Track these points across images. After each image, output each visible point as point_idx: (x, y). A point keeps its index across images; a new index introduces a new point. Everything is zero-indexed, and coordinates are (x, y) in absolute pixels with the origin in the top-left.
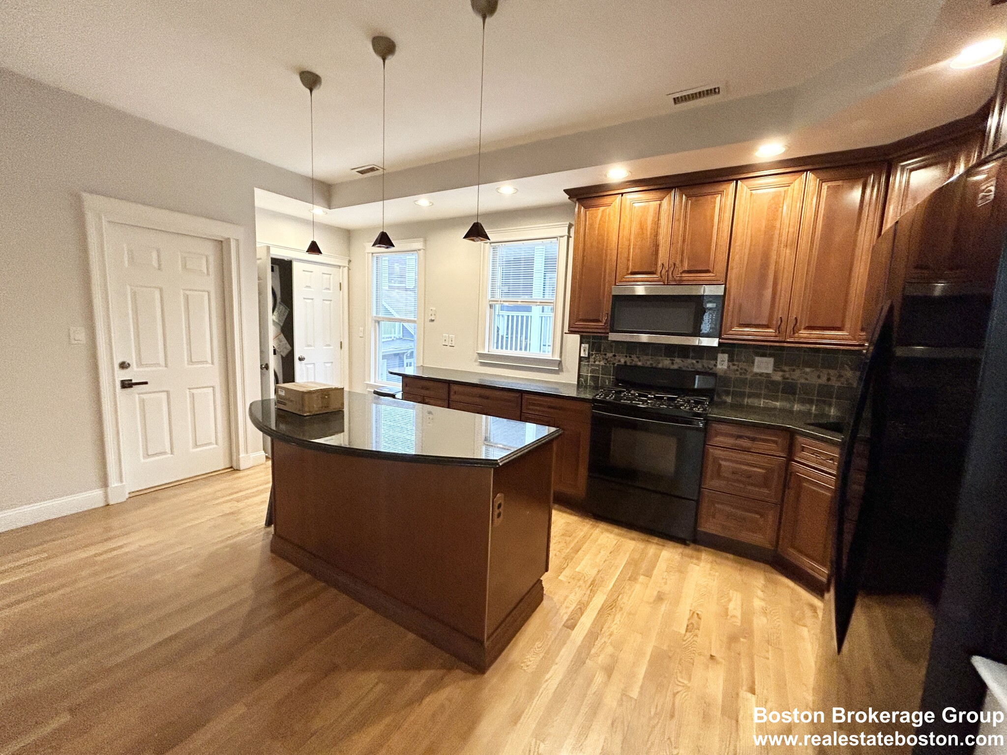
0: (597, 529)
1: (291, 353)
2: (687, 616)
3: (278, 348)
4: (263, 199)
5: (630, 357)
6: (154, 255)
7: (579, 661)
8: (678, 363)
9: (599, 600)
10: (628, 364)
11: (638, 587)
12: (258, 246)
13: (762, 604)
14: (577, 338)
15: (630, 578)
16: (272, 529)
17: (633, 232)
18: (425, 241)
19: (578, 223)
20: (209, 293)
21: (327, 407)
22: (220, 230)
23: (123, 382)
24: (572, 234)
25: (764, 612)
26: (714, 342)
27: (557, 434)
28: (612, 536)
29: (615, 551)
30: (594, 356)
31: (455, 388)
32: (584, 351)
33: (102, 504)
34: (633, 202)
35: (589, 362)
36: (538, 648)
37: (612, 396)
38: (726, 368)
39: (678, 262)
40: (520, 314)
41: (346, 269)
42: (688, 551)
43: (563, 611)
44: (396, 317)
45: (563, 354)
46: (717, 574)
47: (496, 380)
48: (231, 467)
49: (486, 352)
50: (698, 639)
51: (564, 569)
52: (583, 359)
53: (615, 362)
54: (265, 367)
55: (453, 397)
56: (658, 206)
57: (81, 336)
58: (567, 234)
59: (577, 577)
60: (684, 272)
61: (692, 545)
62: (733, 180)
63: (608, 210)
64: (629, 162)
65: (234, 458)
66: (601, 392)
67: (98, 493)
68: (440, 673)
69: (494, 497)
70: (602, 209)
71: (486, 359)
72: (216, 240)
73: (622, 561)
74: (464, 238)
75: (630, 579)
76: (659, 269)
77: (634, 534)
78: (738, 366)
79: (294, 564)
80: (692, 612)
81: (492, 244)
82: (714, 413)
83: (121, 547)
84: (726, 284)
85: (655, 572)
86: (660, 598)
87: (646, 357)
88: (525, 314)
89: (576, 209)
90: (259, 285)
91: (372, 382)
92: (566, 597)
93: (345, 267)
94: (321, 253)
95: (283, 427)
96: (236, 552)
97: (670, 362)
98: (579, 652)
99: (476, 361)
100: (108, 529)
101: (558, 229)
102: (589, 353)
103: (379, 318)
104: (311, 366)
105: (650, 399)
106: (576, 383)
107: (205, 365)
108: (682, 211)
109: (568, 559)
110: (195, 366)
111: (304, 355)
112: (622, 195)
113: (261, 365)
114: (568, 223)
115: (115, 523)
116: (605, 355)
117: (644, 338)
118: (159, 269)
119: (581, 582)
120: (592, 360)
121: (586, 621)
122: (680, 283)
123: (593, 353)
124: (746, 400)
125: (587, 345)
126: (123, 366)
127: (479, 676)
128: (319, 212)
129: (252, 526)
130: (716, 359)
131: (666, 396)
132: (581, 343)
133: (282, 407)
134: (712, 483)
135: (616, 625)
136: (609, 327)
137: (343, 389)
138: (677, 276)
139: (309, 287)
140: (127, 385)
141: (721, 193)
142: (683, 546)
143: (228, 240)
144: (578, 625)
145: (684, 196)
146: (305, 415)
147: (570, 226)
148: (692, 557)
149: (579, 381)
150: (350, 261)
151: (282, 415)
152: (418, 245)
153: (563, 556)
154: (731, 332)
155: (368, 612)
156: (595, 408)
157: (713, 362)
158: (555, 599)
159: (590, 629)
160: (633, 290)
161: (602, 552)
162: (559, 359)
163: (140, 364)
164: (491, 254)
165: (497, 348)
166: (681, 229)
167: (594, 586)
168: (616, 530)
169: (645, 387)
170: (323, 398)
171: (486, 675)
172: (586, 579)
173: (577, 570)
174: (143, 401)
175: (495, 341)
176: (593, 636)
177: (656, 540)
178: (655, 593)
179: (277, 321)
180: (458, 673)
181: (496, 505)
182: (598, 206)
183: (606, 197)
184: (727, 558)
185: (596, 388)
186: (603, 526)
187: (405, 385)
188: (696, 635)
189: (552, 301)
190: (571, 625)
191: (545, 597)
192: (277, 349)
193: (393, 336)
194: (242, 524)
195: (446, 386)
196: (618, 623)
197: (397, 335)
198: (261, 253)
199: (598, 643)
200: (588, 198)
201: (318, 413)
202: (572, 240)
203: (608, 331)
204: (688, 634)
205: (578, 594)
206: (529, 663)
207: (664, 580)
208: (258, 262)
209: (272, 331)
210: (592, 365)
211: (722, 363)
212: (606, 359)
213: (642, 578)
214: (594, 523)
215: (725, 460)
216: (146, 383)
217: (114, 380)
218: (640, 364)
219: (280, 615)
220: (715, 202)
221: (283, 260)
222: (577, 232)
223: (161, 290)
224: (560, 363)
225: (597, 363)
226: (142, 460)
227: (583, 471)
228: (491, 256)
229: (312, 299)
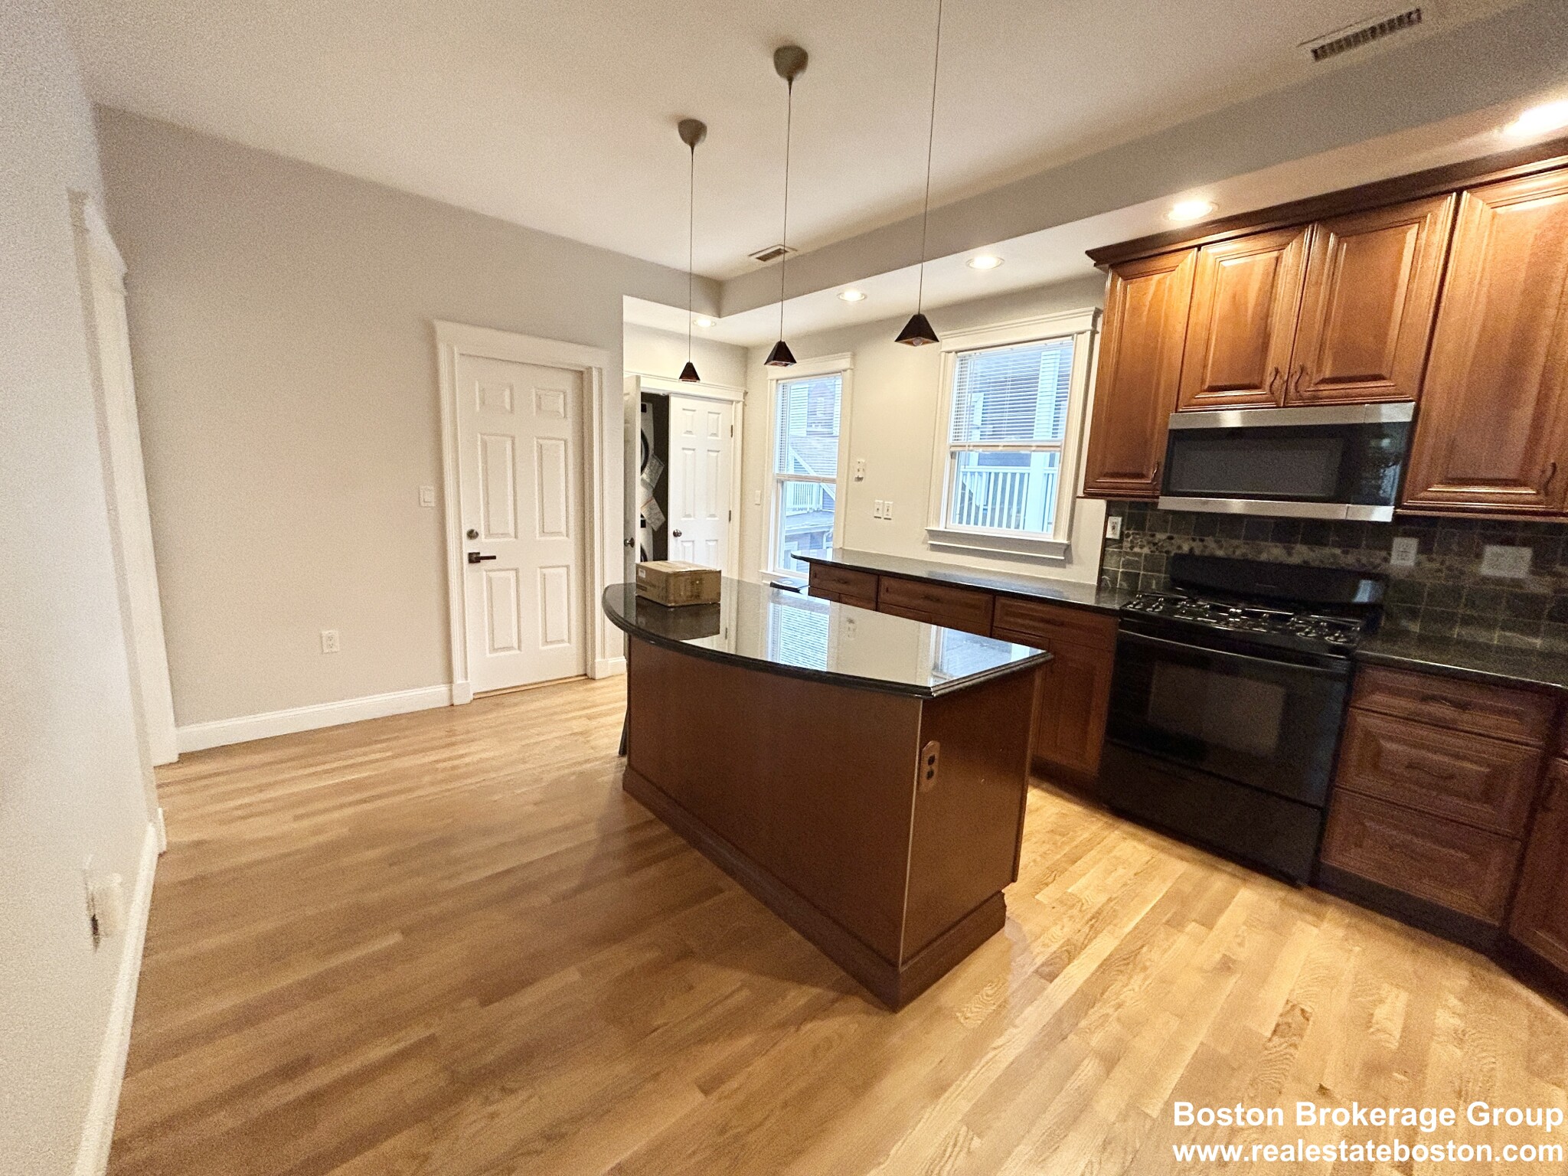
0: (1116, 832)
1: (665, 526)
2: (1280, 1008)
3: (649, 519)
4: (635, 311)
5: (1202, 540)
6: (507, 393)
7: (1055, 1032)
8: (1301, 554)
9: (1104, 945)
10: (1197, 552)
11: (1181, 942)
12: (625, 376)
13: (1456, 1022)
14: (1101, 505)
15: (1168, 921)
16: (625, 760)
17: (1217, 316)
18: (854, 356)
19: (1112, 309)
20: (566, 442)
21: (698, 596)
22: (583, 357)
23: (470, 555)
24: (1099, 328)
25: (1459, 1038)
26: (1383, 514)
27: (1041, 660)
28: (1141, 847)
29: (1145, 874)
30: (1131, 537)
31: (886, 582)
32: (1114, 528)
33: (446, 704)
34: (1220, 259)
35: (1121, 547)
36: (987, 996)
37: (1157, 607)
38: (1412, 564)
39: (1310, 366)
40: (1010, 470)
41: (740, 405)
42: (1297, 898)
43: (1036, 948)
44: (811, 475)
45: (1074, 533)
46: (1357, 949)
47: (958, 573)
48: (585, 675)
49: (941, 528)
50: (1297, 1054)
51: (1047, 885)
52: (1109, 542)
53: (1170, 548)
54: (630, 543)
55: (883, 596)
56: (1274, 261)
57: (430, 496)
58: (1091, 327)
59: (1069, 903)
60: (1324, 381)
61: (1311, 890)
62: (1449, 192)
63: (1169, 278)
64: (1213, 185)
65: (590, 663)
66: (1138, 598)
67: (443, 689)
68: (832, 995)
69: (923, 744)
70: (1156, 277)
71: (942, 541)
72: (576, 371)
73: (1156, 891)
74: (897, 341)
75: (1168, 923)
76: (1269, 380)
77: (1188, 851)
78: (1442, 563)
79: (650, 809)
80: (1289, 1006)
81: (959, 354)
82: (1375, 650)
83: (462, 756)
84: (1418, 401)
85: (1222, 920)
86: (1226, 966)
87: (1236, 542)
88: (1018, 470)
89: (1108, 284)
90: (626, 431)
91: (770, 571)
92: (1045, 930)
93: (738, 402)
94: (698, 379)
95: (642, 621)
96: (585, 782)
97: (1284, 551)
98: (1058, 1018)
99: (924, 542)
100: (451, 733)
101: (1078, 319)
102: (1122, 533)
103: (784, 475)
104: (690, 544)
105: (1235, 615)
106: (1096, 584)
107: (558, 538)
108: (1327, 266)
109: (1054, 872)
110: (548, 538)
111: (680, 530)
112: (1199, 250)
113: (625, 541)
114: (1093, 308)
115: (459, 726)
116: (1153, 536)
117: (1236, 506)
118: (512, 410)
119: (1075, 912)
120: (1126, 544)
121: (1078, 973)
122: (1313, 401)
123: (1131, 532)
124: (1457, 630)
125: (1119, 520)
126: (472, 535)
127: (886, 1013)
128: (704, 323)
129: (603, 754)
130: (1388, 548)
131: (1266, 612)
132: (1108, 514)
133: (642, 593)
134: (1358, 779)
135: (1132, 991)
136: (1159, 487)
137: (720, 572)
138: (1307, 389)
139: (689, 432)
140: (475, 559)
141: (1420, 220)
142: (1288, 887)
143: (590, 369)
144: (1061, 976)
145: (1332, 238)
146: (670, 605)
147: (1097, 314)
148: (1304, 910)
149: (1100, 580)
150: (746, 393)
151: (643, 605)
152: (844, 363)
153: (1048, 864)
154: (1422, 495)
155: (739, 890)
156: (1122, 625)
157: (1384, 554)
158: (1026, 928)
159: (1080, 990)
160: (1217, 419)
161: (1121, 871)
162: (1066, 542)
163: (489, 534)
164: (957, 370)
165: (960, 522)
166: (1320, 303)
167: (1098, 921)
168: (1152, 838)
169: (1222, 595)
170: (692, 583)
171: (899, 1015)
172: (1084, 908)
173: (1069, 891)
174: (490, 580)
175: (958, 512)
176: (1086, 999)
177: (1231, 867)
178: (1218, 957)
179: (648, 480)
180: (857, 1003)
181: (926, 759)
182: (1148, 274)
183: (1165, 256)
184: (1385, 927)
185: (1132, 593)
186: (1127, 827)
187: (813, 576)
188: (1295, 1046)
189: (1058, 444)
190: (1049, 973)
191: (1007, 922)
192: (647, 521)
193: (808, 506)
194: (592, 748)
195: (874, 579)
196: (1137, 989)
197: (814, 506)
198: (629, 386)
199: (1095, 1013)
200: (1135, 260)
201: (686, 604)
202: (1098, 337)
203: (1158, 493)
204: (1276, 1039)
205: (1065, 930)
206: (969, 1015)
207: (1238, 940)
208: (626, 398)
209: (641, 494)
210: (1127, 553)
211: (1404, 555)
212: (1155, 544)
213: (1192, 927)
214: (1111, 822)
215: (1391, 739)
216: (494, 558)
217: (461, 552)
218: (1220, 553)
219: (630, 871)
220: (1403, 241)
221: (657, 396)
222: (1107, 323)
223: (513, 439)
224: (1067, 550)
225: (1137, 550)
226: (488, 655)
227: (1096, 730)
228: (957, 373)
229: (694, 450)
